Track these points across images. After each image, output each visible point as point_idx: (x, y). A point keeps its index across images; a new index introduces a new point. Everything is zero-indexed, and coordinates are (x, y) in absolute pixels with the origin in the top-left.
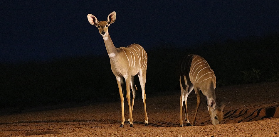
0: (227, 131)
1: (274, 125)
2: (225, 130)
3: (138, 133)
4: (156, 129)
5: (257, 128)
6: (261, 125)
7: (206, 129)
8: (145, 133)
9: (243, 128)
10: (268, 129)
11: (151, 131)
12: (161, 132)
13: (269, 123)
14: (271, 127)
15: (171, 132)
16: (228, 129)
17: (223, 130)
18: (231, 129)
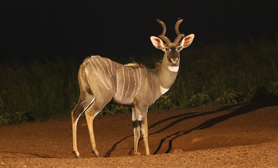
0: (132, 164)
1: (186, 159)
2: (130, 163)
3: (29, 164)
4: (50, 160)
5: (167, 162)
6: (171, 159)
7: (108, 162)
8: (37, 164)
9: (150, 162)
10: (179, 163)
11: (43, 162)
12: (55, 163)
13: (180, 157)
14: (183, 162)
15: (68, 163)
16: (133, 162)
17: (128, 163)
18: (136, 162)
